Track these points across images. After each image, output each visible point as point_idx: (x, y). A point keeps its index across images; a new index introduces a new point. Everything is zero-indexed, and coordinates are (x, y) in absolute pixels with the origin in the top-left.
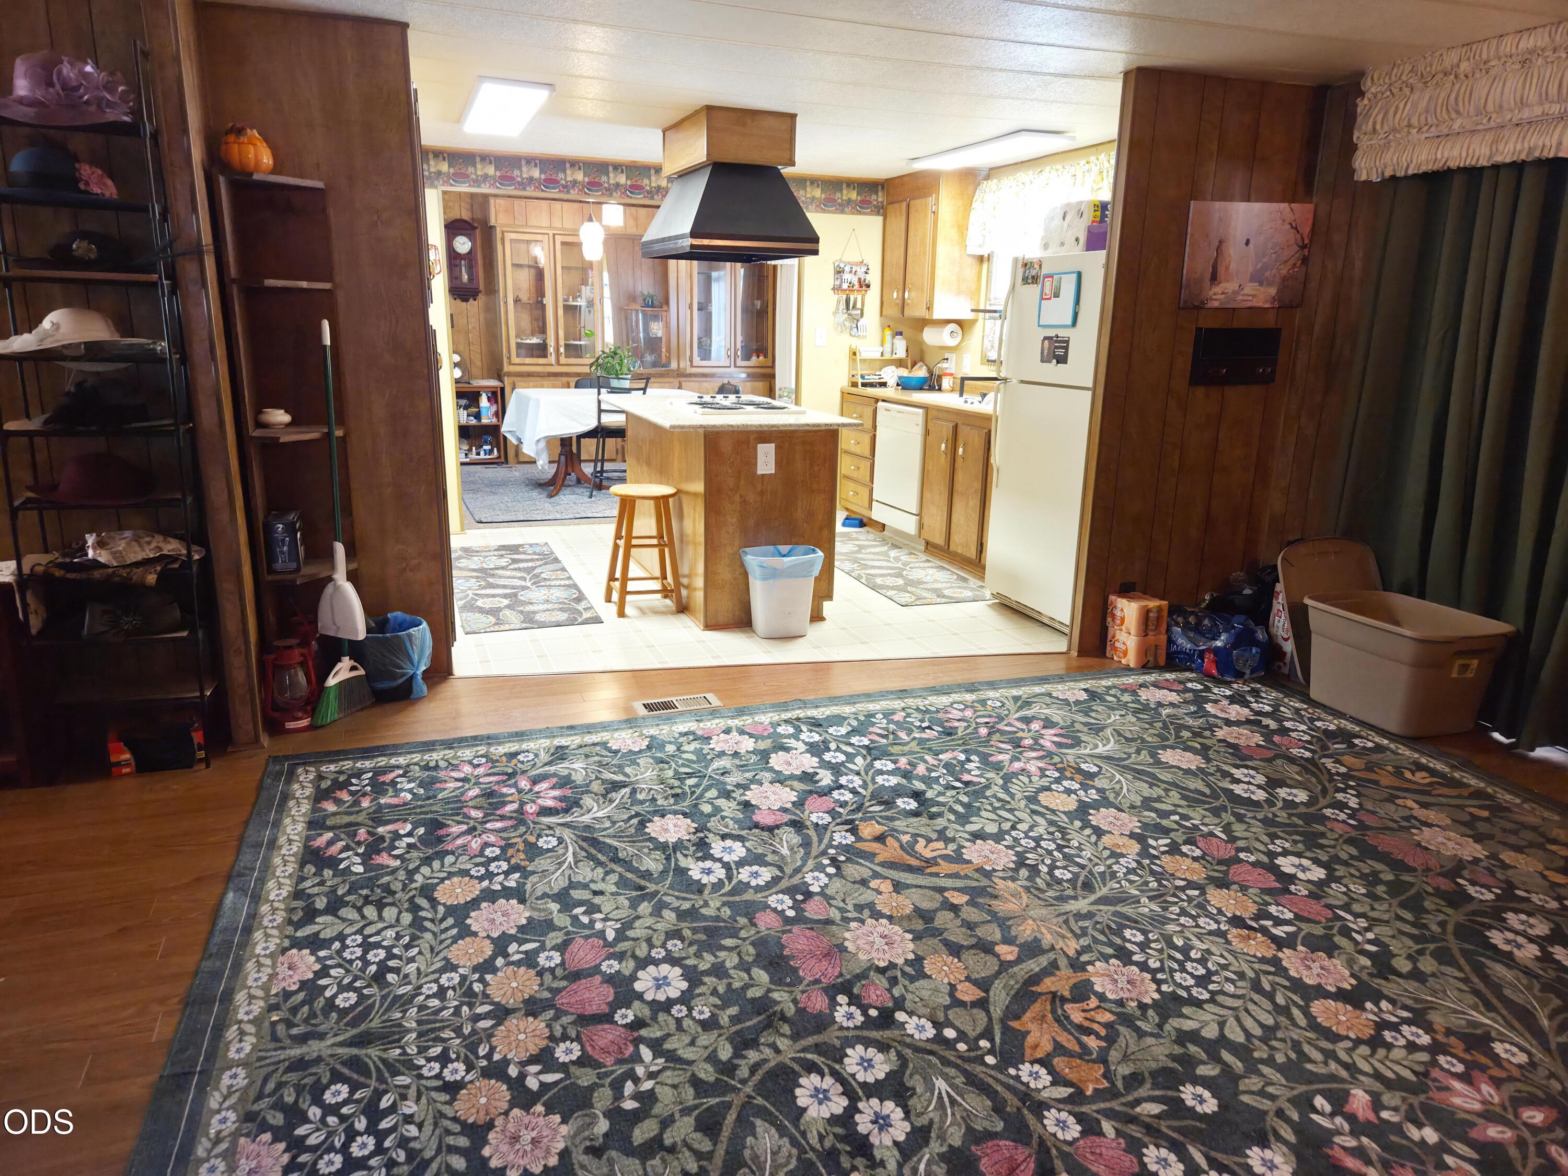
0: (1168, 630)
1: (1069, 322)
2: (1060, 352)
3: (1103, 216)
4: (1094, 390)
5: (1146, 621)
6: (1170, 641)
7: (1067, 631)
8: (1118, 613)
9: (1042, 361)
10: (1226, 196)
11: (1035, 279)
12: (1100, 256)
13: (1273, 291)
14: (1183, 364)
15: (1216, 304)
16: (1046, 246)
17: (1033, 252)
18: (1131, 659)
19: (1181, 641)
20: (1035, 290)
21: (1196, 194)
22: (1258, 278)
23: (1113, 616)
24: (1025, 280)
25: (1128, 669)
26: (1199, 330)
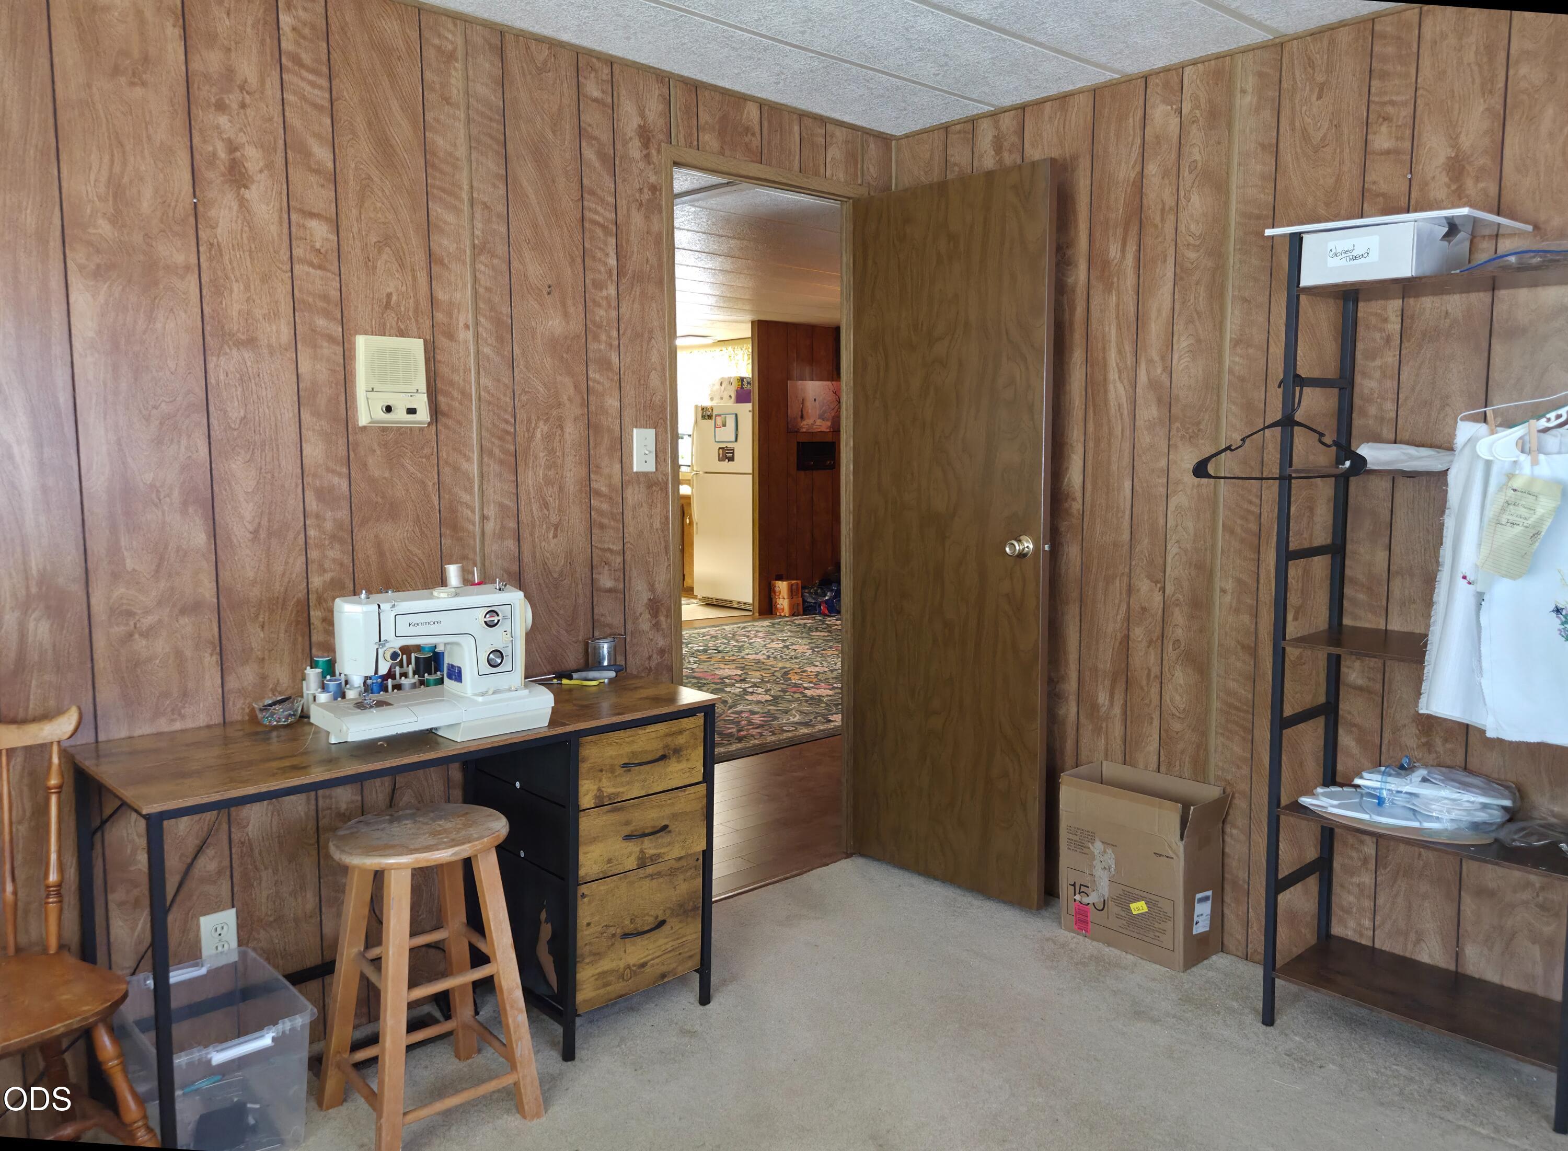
0: (803, 596)
1: (734, 439)
2: (730, 455)
3: (742, 384)
4: (753, 474)
5: (792, 592)
6: (804, 601)
7: (751, 608)
8: (777, 589)
9: (719, 460)
10: (802, 379)
11: (710, 417)
12: (749, 406)
13: (829, 424)
14: (793, 459)
15: (804, 430)
16: (712, 399)
17: (707, 403)
18: (787, 611)
19: (810, 600)
20: (711, 423)
21: (789, 377)
22: (821, 417)
23: (775, 592)
24: (703, 417)
25: (785, 616)
26: (798, 443)
